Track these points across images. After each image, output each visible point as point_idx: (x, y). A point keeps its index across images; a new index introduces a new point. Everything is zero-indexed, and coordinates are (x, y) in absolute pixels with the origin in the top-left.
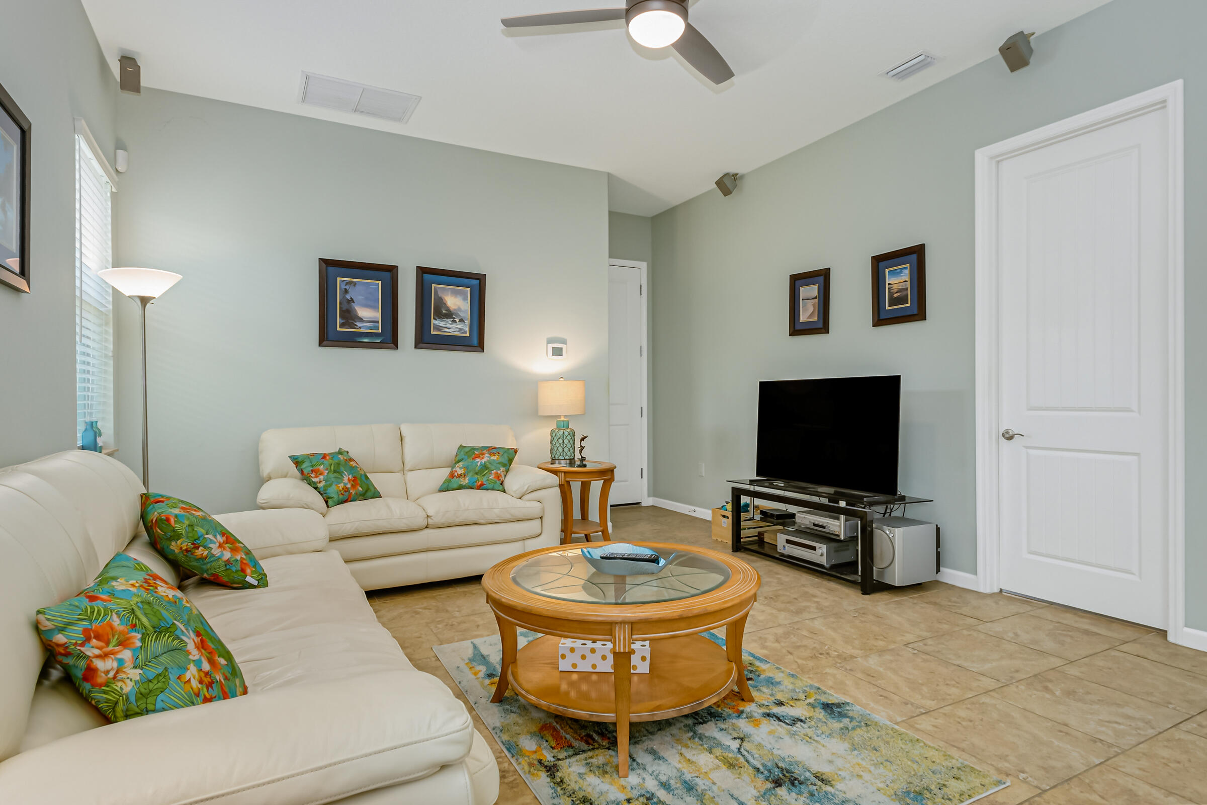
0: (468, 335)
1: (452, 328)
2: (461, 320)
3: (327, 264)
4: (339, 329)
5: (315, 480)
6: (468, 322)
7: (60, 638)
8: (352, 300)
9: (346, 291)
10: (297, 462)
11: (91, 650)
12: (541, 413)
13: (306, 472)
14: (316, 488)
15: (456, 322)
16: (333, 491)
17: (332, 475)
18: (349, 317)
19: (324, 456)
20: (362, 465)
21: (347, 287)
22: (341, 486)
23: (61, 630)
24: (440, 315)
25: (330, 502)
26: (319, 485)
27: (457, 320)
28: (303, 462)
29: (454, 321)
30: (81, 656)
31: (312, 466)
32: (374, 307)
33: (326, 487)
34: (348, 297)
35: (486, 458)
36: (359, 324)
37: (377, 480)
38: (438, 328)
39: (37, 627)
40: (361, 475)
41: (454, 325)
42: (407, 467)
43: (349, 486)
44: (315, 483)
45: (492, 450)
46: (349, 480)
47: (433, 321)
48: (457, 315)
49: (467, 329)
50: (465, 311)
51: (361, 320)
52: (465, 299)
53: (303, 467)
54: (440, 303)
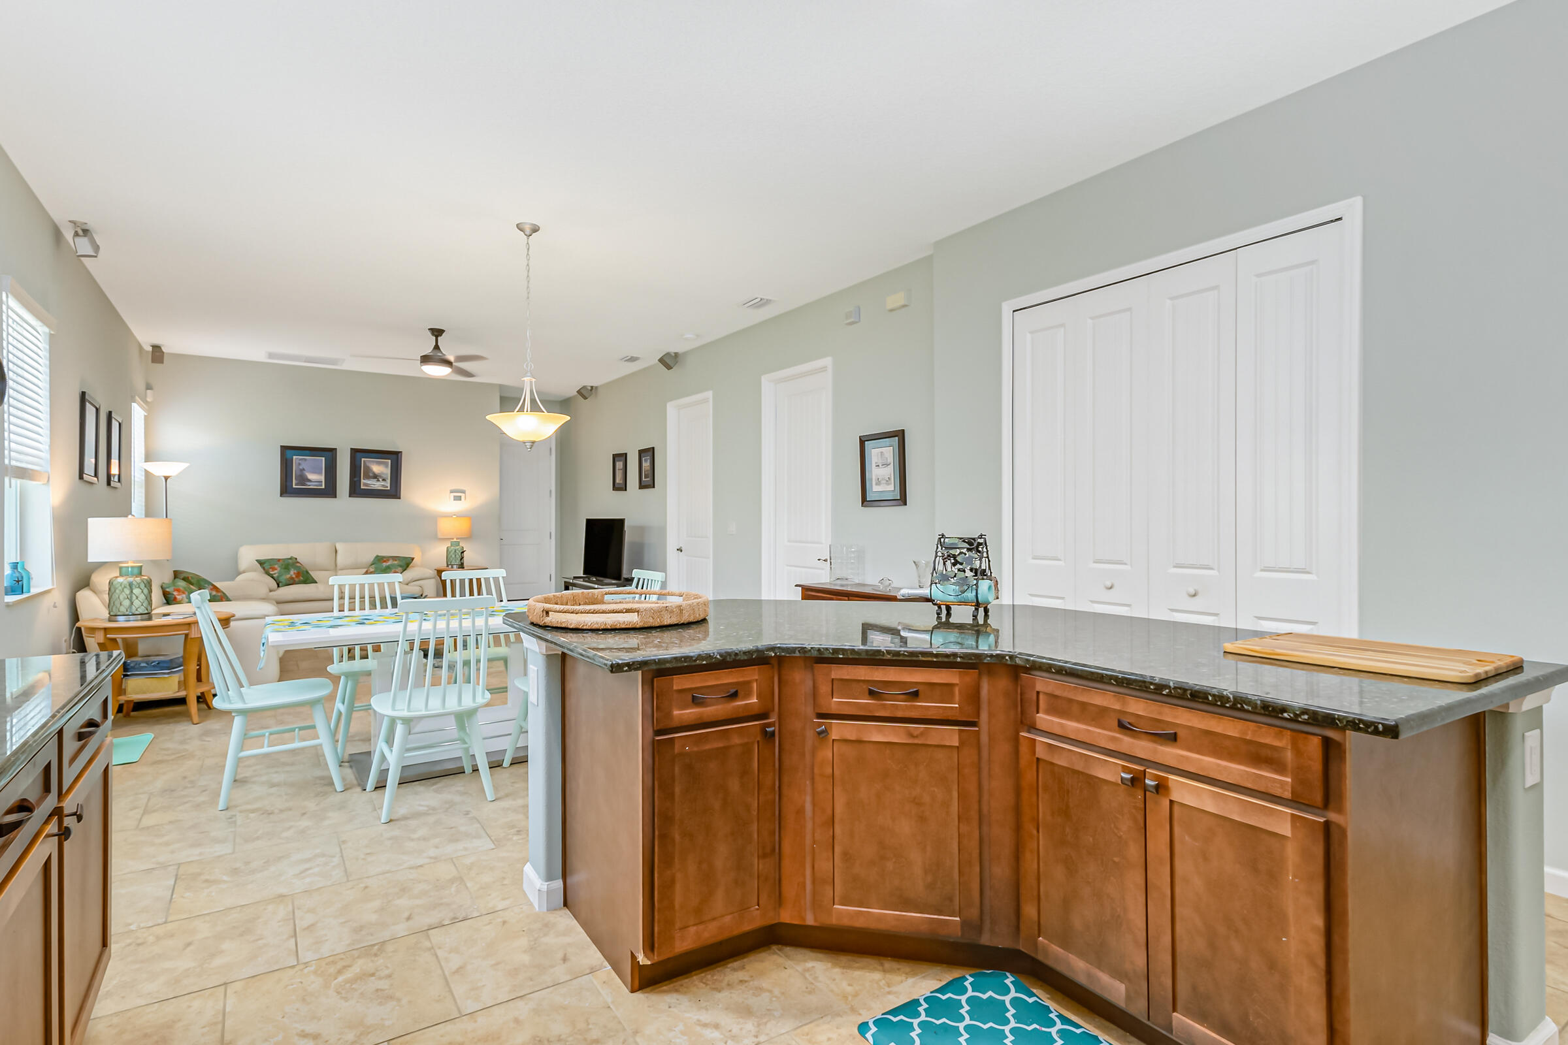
0: (389, 488)
1: (376, 485)
2: (384, 480)
3: (284, 449)
4: (294, 486)
5: (271, 573)
6: (389, 481)
7: (167, 590)
8: (304, 469)
9: (299, 464)
10: (261, 563)
11: (175, 593)
12: (440, 536)
13: (266, 568)
14: (272, 577)
15: (379, 481)
16: (283, 579)
17: (282, 570)
18: (303, 479)
19: (279, 560)
20: (305, 566)
21: (300, 462)
22: (288, 576)
23: (168, 588)
24: (367, 477)
25: (280, 585)
26: (274, 576)
27: (381, 480)
28: (264, 563)
29: (378, 480)
30: (173, 594)
31: (270, 565)
32: (320, 473)
33: (278, 577)
34: (301, 467)
35: (390, 563)
36: (309, 483)
37: (314, 574)
38: (366, 485)
39: (162, 587)
40: (303, 571)
41: (378, 483)
42: (338, 567)
43: (294, 576)
44: (272, 574)
45: (394, 558)
46: (294, 573)
47: (362, 481)
48: (381, 477)
49: (389, 485)
50: (387, 474)
51: (310, 481)
52: (387, 467)
53: (264, 566)
54: (368, 469)
